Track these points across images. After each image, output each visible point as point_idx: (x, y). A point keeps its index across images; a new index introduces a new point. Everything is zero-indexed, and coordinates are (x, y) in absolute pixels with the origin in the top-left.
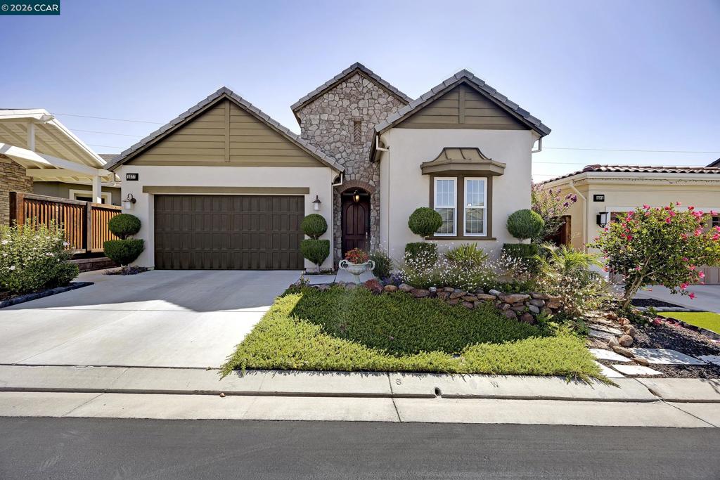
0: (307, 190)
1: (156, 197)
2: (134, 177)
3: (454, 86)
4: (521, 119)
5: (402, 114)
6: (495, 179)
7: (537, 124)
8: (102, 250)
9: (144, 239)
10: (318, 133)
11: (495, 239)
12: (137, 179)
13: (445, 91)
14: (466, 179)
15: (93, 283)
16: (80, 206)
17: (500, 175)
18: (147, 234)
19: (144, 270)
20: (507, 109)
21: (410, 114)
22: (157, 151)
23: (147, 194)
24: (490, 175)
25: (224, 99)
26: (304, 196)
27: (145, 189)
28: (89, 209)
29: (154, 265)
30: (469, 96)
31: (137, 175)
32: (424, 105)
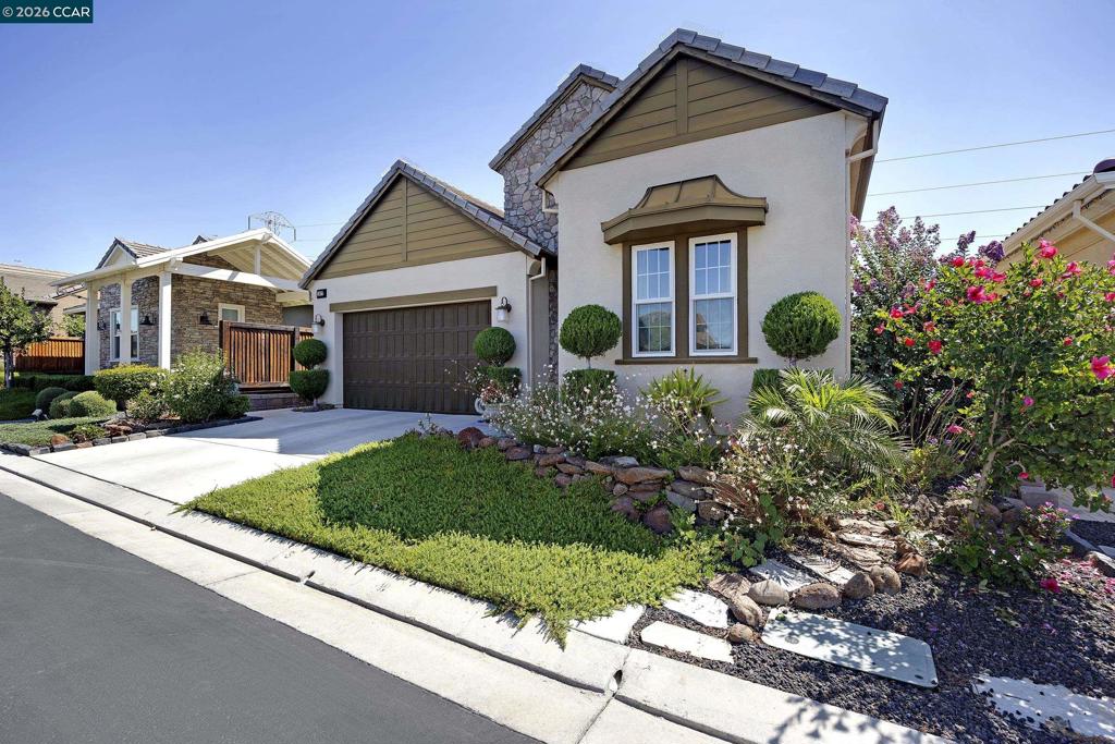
0: (493, 291)
1: (345, 315)
2: (322, 294)
3: (659, 67)
4: (806, 92)
5: (569, 144)
6: (752, 233)
7: (846, 95)
8: (286, 385)
9: (330, 369)
10: (527, 196)
11: (755, 361)
12: (325, 296)
13: (643, 83)
14: (693, 242)
15: (261, 419)
16: (288, 332)
17: (761, 224)
18: (335, 364)
19: (332, 407)
20: (772, 81)
21: (584, 141)
22: (342, 258)
23: (333, 314)
24: (741, 228)
25: (400, 177)
26: (490, 301)
27: (333, 307)
28: (297, 334)
29: (342, 402)
30: (697, 76)
31: (325, 291)
32: (607, 119)
